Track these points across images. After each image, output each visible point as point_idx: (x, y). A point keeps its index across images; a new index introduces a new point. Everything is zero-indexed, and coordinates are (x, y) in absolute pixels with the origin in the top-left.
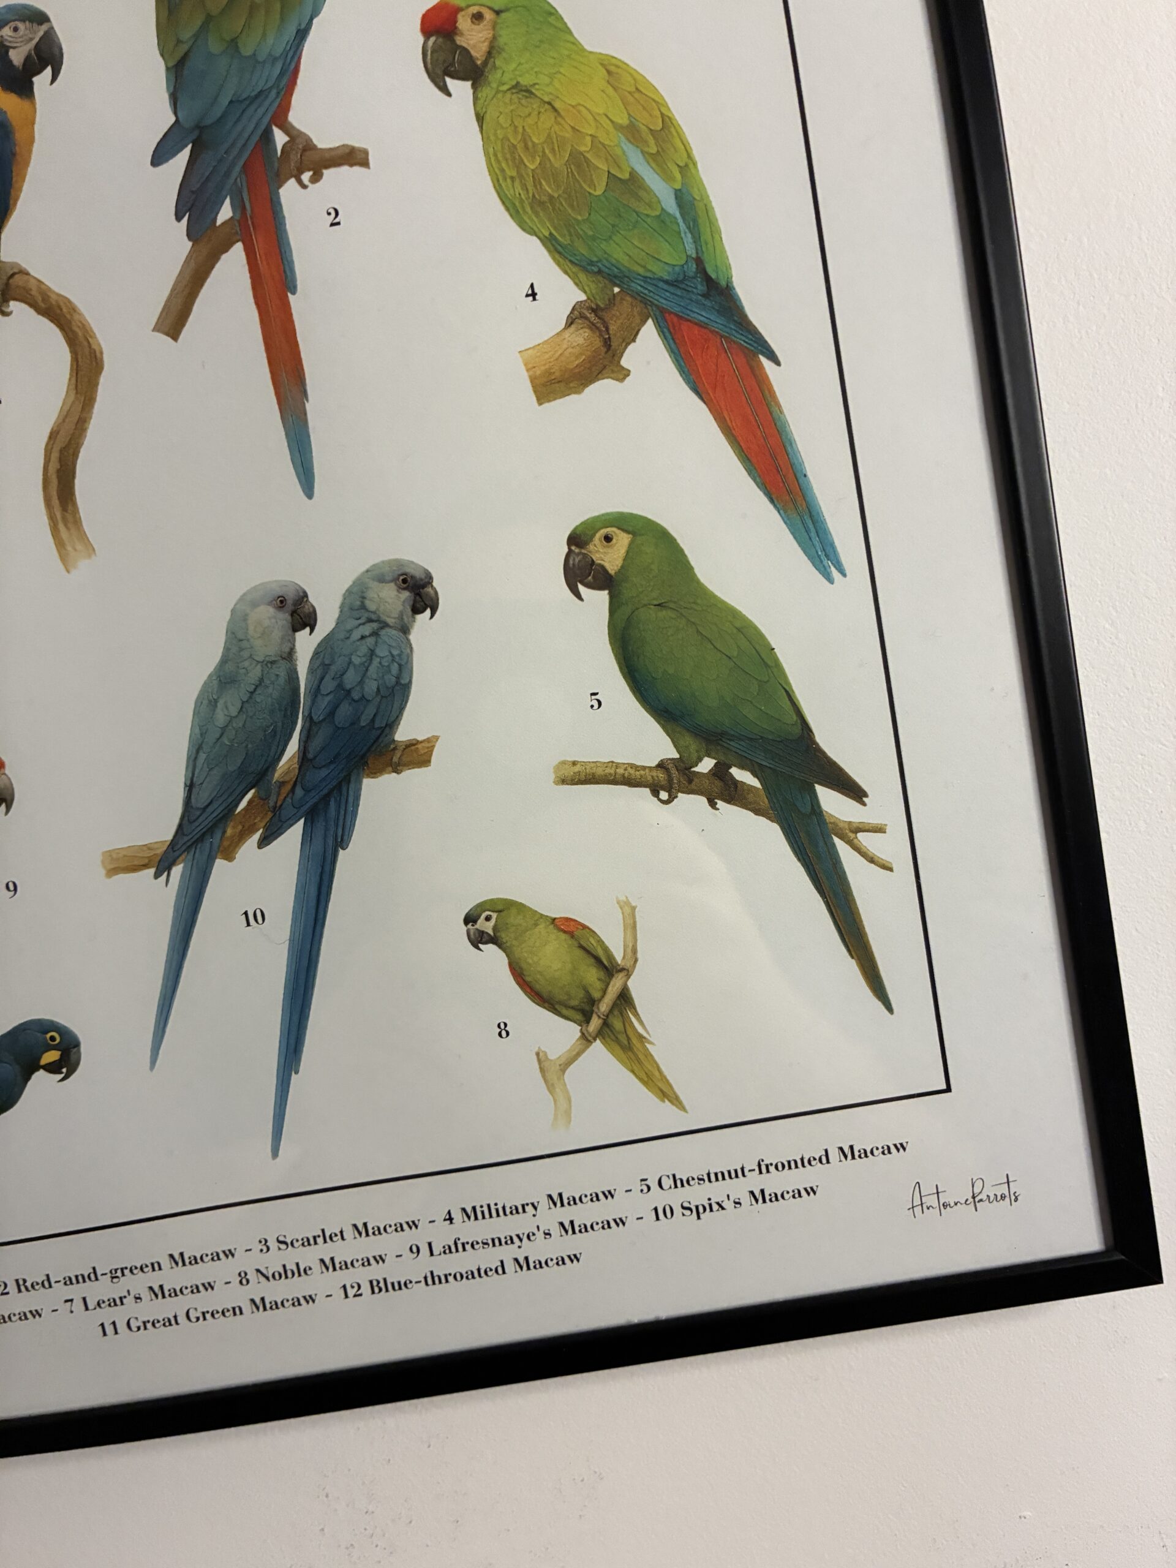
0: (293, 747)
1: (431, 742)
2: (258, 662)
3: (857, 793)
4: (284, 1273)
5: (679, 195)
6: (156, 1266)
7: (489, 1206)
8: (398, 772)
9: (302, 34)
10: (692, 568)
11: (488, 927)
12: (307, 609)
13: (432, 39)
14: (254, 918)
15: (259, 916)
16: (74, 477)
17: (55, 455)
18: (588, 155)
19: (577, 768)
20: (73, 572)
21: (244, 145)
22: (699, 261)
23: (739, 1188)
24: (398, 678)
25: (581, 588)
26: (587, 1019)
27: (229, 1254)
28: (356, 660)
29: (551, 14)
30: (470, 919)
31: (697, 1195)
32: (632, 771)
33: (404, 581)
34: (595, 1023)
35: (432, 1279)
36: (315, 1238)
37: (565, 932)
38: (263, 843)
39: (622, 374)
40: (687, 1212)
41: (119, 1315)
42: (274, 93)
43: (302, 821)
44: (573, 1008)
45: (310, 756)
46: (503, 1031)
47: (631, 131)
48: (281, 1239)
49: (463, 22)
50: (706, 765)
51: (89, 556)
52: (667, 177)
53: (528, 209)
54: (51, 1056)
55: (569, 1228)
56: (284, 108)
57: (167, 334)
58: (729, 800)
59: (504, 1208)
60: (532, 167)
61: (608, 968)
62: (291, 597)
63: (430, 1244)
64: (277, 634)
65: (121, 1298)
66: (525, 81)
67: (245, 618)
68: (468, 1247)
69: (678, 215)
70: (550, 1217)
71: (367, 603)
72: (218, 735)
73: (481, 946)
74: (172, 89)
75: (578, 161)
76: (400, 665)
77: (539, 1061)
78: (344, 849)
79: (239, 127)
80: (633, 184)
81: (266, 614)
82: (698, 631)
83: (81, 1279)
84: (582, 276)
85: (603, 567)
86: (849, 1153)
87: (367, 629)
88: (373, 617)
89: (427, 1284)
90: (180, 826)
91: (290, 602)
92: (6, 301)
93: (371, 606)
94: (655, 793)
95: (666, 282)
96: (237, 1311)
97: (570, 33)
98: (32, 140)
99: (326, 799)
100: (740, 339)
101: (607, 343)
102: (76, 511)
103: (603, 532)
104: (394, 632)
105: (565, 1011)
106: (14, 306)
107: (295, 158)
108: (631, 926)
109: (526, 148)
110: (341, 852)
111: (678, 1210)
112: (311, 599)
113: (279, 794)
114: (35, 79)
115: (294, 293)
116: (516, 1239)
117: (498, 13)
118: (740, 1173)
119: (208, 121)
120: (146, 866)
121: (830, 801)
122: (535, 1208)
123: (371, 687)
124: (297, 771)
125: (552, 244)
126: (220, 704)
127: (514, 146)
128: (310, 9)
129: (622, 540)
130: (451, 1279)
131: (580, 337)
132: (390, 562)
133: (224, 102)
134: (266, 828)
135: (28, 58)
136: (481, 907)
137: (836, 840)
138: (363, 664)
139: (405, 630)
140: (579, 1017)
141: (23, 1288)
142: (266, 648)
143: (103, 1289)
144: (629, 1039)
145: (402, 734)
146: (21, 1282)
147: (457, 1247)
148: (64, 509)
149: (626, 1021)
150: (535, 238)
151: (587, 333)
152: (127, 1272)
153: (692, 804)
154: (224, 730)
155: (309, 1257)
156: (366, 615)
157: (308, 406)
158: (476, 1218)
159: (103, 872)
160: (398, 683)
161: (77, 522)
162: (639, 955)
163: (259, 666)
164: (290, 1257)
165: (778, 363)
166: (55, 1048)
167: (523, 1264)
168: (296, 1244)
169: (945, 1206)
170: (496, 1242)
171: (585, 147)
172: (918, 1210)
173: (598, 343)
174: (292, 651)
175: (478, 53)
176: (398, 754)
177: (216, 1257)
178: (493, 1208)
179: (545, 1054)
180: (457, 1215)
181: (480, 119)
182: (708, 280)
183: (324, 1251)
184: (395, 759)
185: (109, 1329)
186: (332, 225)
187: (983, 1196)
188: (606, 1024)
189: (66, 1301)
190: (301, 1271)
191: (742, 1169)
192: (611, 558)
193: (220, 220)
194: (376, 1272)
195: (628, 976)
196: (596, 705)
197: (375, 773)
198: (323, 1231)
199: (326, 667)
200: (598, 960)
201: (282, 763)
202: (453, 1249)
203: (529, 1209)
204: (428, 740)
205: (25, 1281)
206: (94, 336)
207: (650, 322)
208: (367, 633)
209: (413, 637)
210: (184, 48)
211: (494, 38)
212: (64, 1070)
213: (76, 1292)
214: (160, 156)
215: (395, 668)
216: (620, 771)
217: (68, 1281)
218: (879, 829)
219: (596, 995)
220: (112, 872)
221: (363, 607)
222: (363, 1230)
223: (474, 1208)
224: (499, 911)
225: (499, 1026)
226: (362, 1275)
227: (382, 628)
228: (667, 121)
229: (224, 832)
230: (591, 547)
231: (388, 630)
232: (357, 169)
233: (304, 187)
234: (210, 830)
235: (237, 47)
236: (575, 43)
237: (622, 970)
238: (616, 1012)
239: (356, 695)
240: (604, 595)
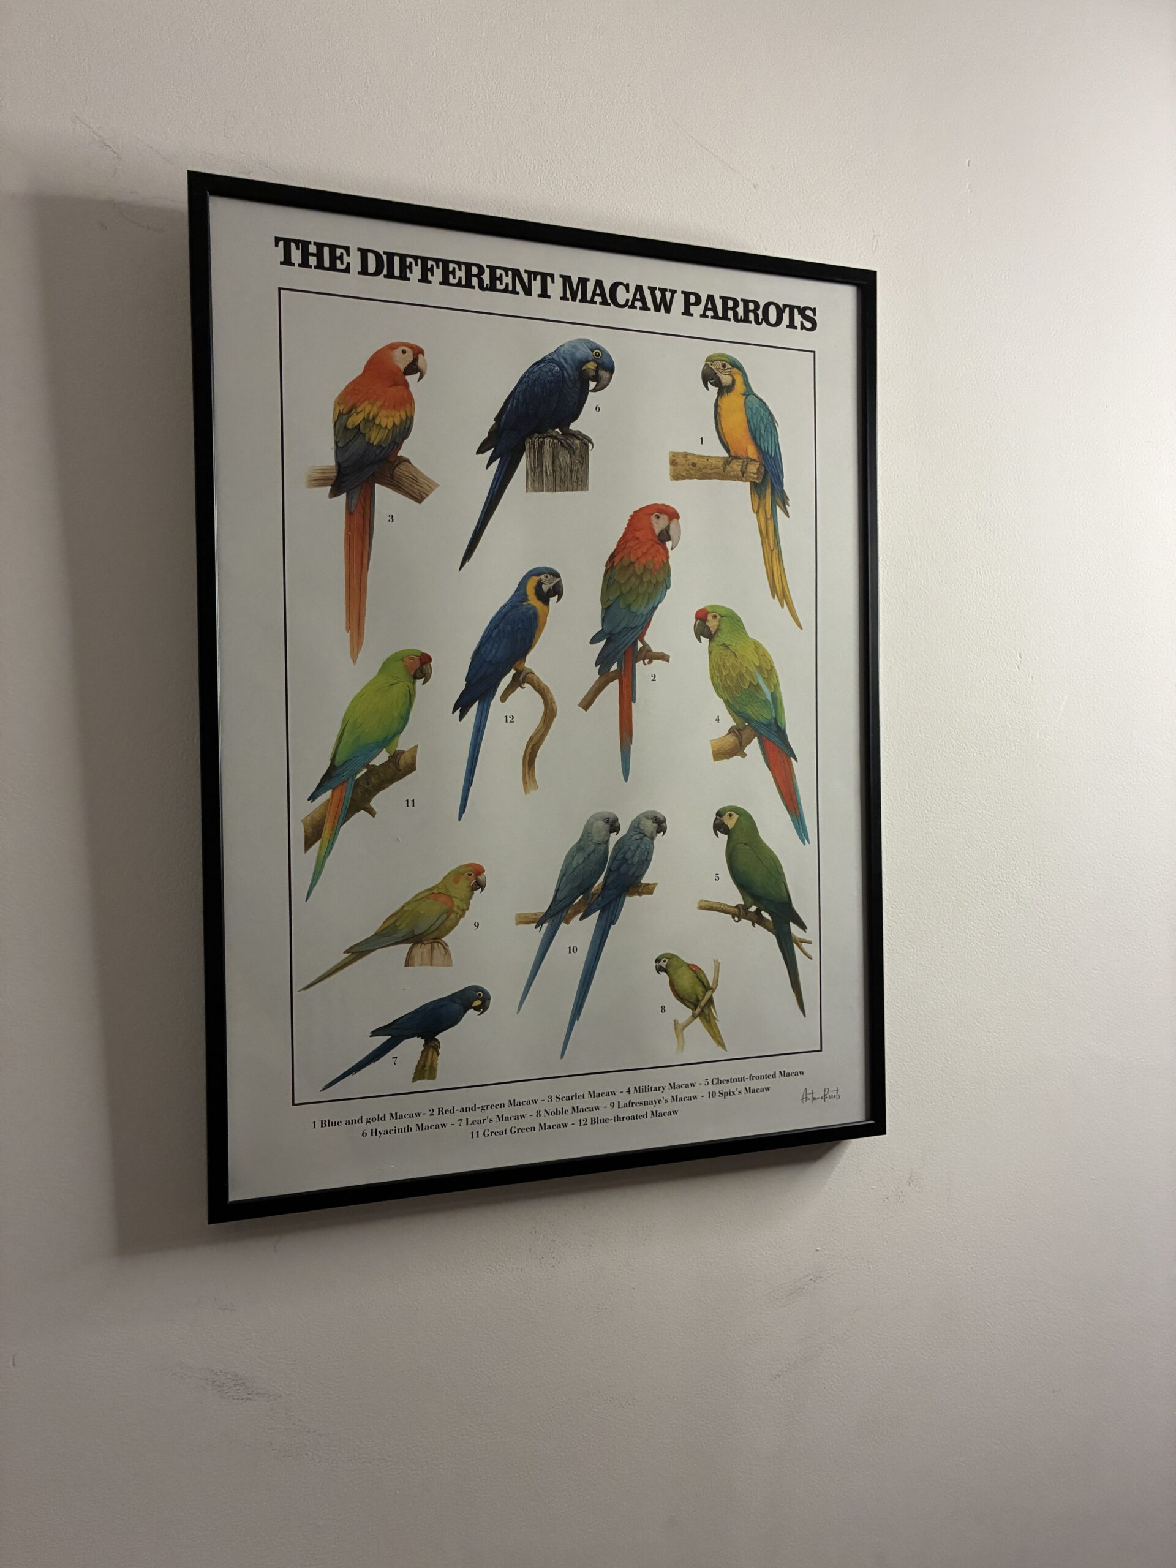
0: (601, 879)
1: (655, 885)
2: (594, 843)
3: (803, 927)
4: (557, 1113)
5: (773, 695)
6: (502, 1106)
7: (646, 1087)
8: (640, 895)
9: (654, 609)
10: (758, 832)
11: (664, 965)
12: (617, 825)
13: (698, 621)
14: (573, 950)
15: (575, 949)
16: (536, 757)
17: (530, 746)
18: (745, 674)
19: (707, 903)
20: (528, 794)
21: (625, 645)
22: (776, 719)
23: (741, 1086)
24: (647, 857)
25: (718, 832)
26: (695, 1009)
27: (535, 1102)
28: (632, 848)
29: (739, 621)
30: (657, 961)
31: (725, 1088)
32: (726, 907)
33: (656, 820)
34: (698, 1010)
35: (617, 1119)
36: (572, 1096)
37: (693, 970)
38: (582, 918)
39: (744, 755)
40: (721, 1095)
41: (480, 1128)
42: (641, 627)
43: (599, 911)
44: (691, 1003)
45: (607, 884)
46: (663, 1009)
47: (760, 669)
48: (558, 1096)
49: (710, 617)
50: (753, 909)
51: (535, 789)
52: (769, 687)
53: (721, 689)
54: (477, 1003)
55: (675, 1099)
56: (643, 634)
57: (583, 708)
58: (759, 924)
59: (651, 1088)
60: (725, 674)
61: (707, 988)
62: (612, 818)
63: (619, 1102)
64: (603, 833)
65: (484, 1120)
66: (727, 643)
67: (592, 825)
68: (634, 1105)
69: (771, 701)
70: (668, 1093)
71: (640, 826)
72: (572, 871)
73: (660, 973)
74: (603, 615)
75: (741, 675)
76: (648, 853)
77: (675, 1024)
78: (613, 925)
79: (625, 637)
80: (758, 687)
81: (601, 823)
82: (757, 856)
83: (468, 1109)
84: (736, 717)
85: (727, 826)
86: (783, 1074)
87: (638, 836)
88: (642, 832)
89: (615, 1121)
90: (550, 907)
91: (611, 821)
92: (524, 682)
93: (642, 827)
94: (733, 918)
95: (764, 725)
96: (533, 1129)
97: (745, 630)
98: (545, 622)
99: (610, 903)
100: (786, 750)
101: (741, 743)
102: (534, 770)
103: (729, 812)
104: (648, 839)
105: (688, 1004)
106: (526, 685)
107: (644, 653)
108: (717, 970)
109: (724, 666)
110: (612, 926)
111: (718, 1094)
112: (619, 821)
113: (592, 899)
114: (551, 599)
115: (634, 702)
116: (654, 1103)
117: (722, 617)
118: (742, 1079)
119: (613, 633)
120: (533, 922)
121: (794, 929)
122: (664, 1088)
123: (636, 859)
124: (601, 890)
125: (727, 703)
126: (576, 857)
127: (720, 665)
128: (658, 600)
129: (735, 817)
130: (625, 1119)
131: (732, 739)
132: (651, 812)
133: (622, 625)
134: (585, 912)
135: (549, 590)
136: (662, 956)
137: (795, 945)
138: (634, 850)
139: (653, 839)
140: (693, 1007)
141: (441, 1112)
142: (597, 838)
143: (478, 1115)
144: (709, 1017)
145: (645, 880)
146: (441, 1109)
147: (630, 1104)
148: (529, 769)
149: (710, 1010)
150: (722, 700)
151: (734, 738)
152: (489, 1107)
153: (745, 923)
154: (575, 869)
155: (567, 1105)
156: (639, 831)
157: (632, 746)
158: (640, 1092)
159: (515, 922)
160: (646, 859)
161: (533, 775)
162: (719, 983)
163: (594, 845)
164: (560, 1105)
165: (797, 761)
166: (480, 999)
167: (655, 1114)
168: (563, 1099)
169: (814, 1099)
170: (646, 1103)
171: (744, 671)
172: (805, 1100)
173: (737, 742)
174: (608, 840)
175: (713, 630)
176: (641, 888)
177: (529, 1103)
178: (647, 1087)
179: (678, 1021)
180: (632, 1090)
181: (710, 653)
182: (778, 726)
183: (575, 1103)
184: (640, 890)
185: (475, 1135)
186: (653, 680)
187: (828, 1096)
188: (702, 1011)
189: (459, 1120)
190: (564, 1112)
191: (744, 1078)
192: (730, 823)
193: (612, 670)
194: (595, 1114)
195: (713, 992)
196: (717, 878)
197: (632, 894)
198: (576, 1094)
199: (620, 849)
200: (703, 984)
201: (596, 886)
202: (628, 1105)
203: (661, 1089)
204: (654, 884)
205: (443, 1109)
206: (554, 703)
207: (756, 738)
208: (638, 838)
209: (655, 842)
210: (611, 603)
211: (719, 625)
212: (482, 1010)
213: (464, 1116)
214: (594, 641)
215: (646, 853)
216: (722, 907)
217: (462, 1110)
218: (810, 943)
219: (700, 998)
220: (519, 923)
221: (638, 827)
222: (592, 1094)
223: (640, 1087)
224: (669, 959)
225: (662, 1007)
226: (588, 1115)
227: (644, 837)
228: (772, 667)
229: (568, 911)
230: (724, 818)
231: (646, 838)
232: (665, 662)
233: (645, 665)
234: (562, 910)
235: (630, 608)
236: (746, 634)
237: (712, 989)
238: (707, 1006)
239: (630, 862)
240: (726, 837)
